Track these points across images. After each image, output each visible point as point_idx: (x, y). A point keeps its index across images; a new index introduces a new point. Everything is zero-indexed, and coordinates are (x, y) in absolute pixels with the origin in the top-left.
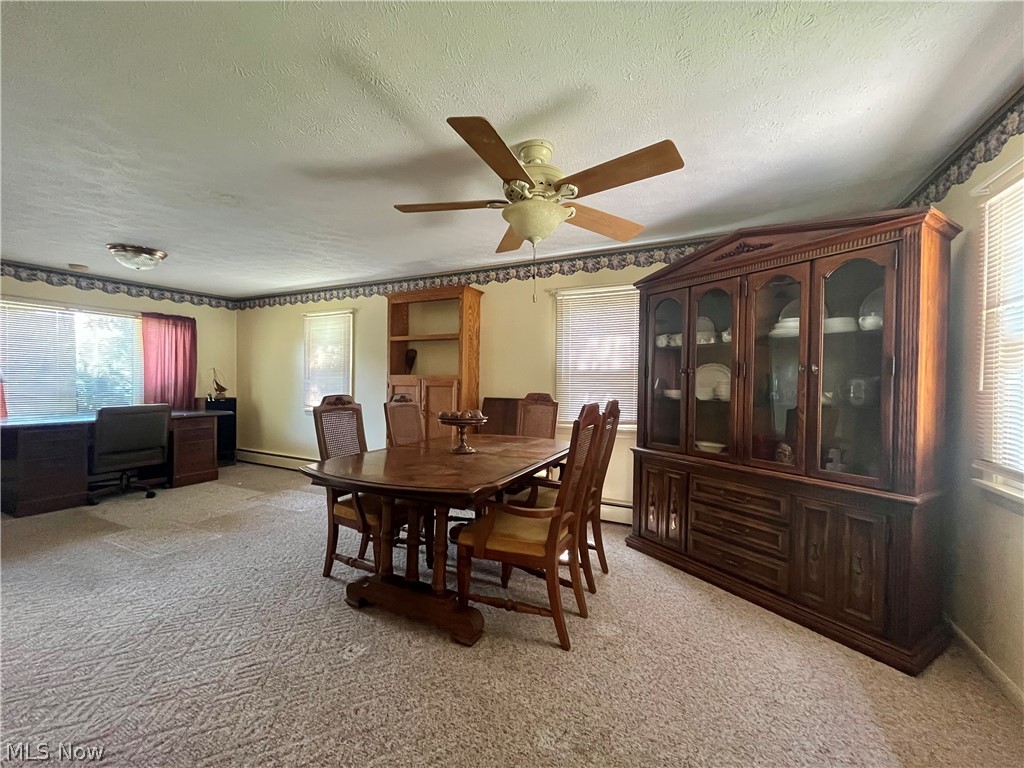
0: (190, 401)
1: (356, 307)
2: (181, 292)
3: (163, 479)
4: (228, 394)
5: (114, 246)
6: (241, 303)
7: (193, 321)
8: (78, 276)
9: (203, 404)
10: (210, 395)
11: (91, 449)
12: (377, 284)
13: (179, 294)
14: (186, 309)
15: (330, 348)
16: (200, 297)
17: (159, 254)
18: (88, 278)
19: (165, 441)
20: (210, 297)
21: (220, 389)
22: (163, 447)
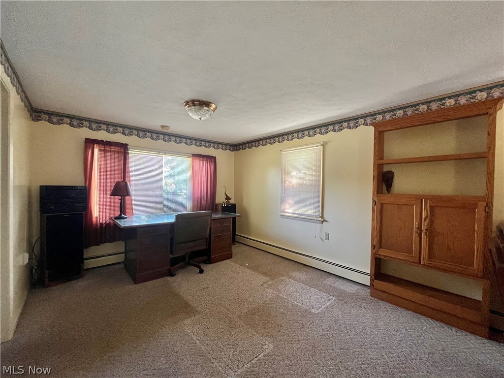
0: (213, 206)
1: (326, 141)
2: (210, 142)
3: (205, 258)
4: (232, 201)
5: (187, 103)
6: (237, 147)
7: (215, 158)
8: (164, 134)
9: (220, 208)
10: (224, 202)
11: (172, 240)
12: (364, 116)
13: (208, 143)
14: (211, 152)
15: (302, 172)
16: (218, 144)
17: (213, 106)
18: (169, 135)
19: (208, 236)
20: (222, 144)
21: (228, 198)
22: (207, 239)
